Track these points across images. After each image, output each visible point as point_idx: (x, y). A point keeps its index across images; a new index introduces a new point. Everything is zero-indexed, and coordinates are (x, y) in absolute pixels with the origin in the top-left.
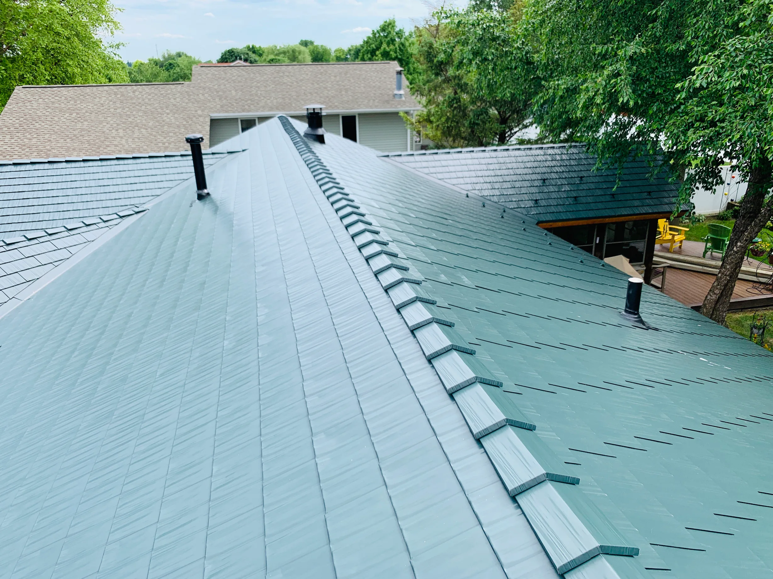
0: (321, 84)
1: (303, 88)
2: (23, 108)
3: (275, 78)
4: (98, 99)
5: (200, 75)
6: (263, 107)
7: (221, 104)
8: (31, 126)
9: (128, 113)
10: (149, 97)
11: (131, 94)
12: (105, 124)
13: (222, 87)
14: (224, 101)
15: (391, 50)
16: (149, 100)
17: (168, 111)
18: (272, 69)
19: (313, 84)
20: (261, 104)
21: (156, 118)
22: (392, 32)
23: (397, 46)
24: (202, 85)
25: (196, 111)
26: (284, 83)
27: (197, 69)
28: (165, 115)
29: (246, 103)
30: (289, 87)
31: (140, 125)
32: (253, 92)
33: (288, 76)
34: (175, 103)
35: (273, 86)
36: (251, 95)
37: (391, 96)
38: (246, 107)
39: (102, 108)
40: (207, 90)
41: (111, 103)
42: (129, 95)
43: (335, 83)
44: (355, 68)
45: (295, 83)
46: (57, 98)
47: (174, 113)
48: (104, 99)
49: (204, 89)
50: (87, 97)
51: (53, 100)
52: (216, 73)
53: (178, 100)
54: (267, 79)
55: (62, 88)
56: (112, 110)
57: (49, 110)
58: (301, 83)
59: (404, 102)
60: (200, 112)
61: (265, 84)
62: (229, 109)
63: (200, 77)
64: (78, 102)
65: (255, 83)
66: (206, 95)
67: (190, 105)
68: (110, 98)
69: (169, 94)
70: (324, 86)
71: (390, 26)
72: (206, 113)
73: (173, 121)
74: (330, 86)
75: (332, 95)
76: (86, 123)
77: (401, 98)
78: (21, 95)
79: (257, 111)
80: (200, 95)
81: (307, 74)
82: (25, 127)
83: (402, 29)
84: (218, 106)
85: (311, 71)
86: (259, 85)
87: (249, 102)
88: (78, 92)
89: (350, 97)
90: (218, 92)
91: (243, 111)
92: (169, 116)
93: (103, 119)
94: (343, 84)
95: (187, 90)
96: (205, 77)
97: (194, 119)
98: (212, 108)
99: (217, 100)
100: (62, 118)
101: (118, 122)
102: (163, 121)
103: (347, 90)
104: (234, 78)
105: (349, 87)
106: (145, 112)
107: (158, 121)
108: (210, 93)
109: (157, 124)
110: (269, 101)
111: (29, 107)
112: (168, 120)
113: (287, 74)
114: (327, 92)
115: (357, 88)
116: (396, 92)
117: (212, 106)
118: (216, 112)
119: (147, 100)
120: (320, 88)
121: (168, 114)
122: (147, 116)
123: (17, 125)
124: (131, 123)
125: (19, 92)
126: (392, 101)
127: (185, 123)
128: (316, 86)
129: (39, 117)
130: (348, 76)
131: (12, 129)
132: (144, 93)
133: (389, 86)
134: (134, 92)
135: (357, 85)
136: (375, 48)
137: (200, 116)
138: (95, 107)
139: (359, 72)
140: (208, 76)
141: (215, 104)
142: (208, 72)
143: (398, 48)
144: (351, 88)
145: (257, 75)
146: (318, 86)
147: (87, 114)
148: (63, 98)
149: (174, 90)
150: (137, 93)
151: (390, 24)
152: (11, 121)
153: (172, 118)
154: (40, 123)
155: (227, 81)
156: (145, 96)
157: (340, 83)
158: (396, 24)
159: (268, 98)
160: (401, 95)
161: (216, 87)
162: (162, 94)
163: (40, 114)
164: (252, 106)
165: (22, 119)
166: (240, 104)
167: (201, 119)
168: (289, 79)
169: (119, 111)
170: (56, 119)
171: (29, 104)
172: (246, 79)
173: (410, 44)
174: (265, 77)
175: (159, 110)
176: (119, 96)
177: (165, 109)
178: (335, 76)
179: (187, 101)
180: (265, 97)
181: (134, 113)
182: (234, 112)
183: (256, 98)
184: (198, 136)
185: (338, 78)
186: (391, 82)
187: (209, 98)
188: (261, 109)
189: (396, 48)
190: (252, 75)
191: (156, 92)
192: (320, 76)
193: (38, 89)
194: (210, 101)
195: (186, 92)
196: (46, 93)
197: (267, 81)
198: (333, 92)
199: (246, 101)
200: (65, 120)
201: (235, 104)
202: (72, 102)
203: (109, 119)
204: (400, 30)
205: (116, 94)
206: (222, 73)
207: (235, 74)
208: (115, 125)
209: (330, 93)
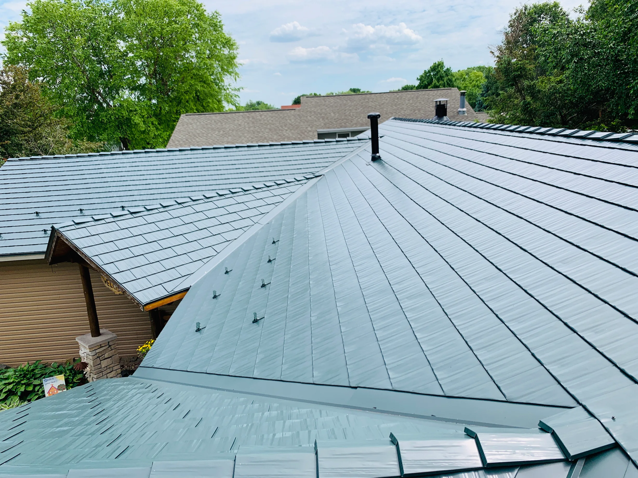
0: (398, 106)
1: (385, 109)
2: (187, 129)
3: (362, 103)
4: (236, 122)
5: (306, 103)
6: (356, 124)
7: (324, 123)
8: (194, 140)
9: (259, 130)
10: (272, 119)
11: (259, 118)
12: (243, 138)
13: (323, 111)
14: (326, 121)
15: (440, 85)
16: (272, 121)
17: (286, 128)
18: (359, 97)
19: (392, 106)
20: (354, 122)
21: (278, 133)
22: (441, 71)
23: (445, 81)
24: (309, 110)
25: (307, 128)
26: (370, 107)
27: (304, 99)
28: (285, 131)
29: (342, 122)
30: (373, 109)
31: (267, 138)
32: (346, 114)
33: (372, 101)
34: (290, 123)
35: (362, 109)
36: (346, 116)
37: (455, 113)
38: (343, 124)
39: (240, 127)
40: (313, 113)
41: (246, 124)
42: (258, 118)
43: (408, 105)
44: (423, 93)
45: (378, 106)
46: (209, 121)
47: (291, 130)
48: (241, 121)
49: (311, 112)
50: (229, 120)
51: (206, 123)
52: (318, 101)
53: (293, 120)
54: (357, 104)
55: (212, 115)
56: (247, 128)
57: (204, 129)
58: (382, 106)
59: (467, 117)
60: (309, 129)
61: (355, 108)
62: (331, 126)
63: (306, 105)
64: (224, 124)
65: (348, 107)
66: (312, 117)
67: (302, 124)
68: (245, 121)
69: (285, 117)
70: (401, 107)
71: (439, 67)
72: (314, 129)
73: (291, 135)
74: (406, 107)
75: (408, 113)
76: (230, 137)
77: (464, 114)
78: (185, 120)
79: (352, 127)
80: (308, 117)
81: (387, 100)
82: (190, 141)
83: (449, 68)
84: (323, 124)
85: (388, 98)
86: (351, 108)
87: (345, 120)
88: (223, 117)
89: (423, 115)
90: (321, 114)
91: (341, 127)
92: (287, 132)
93: (241, 135)
94: (416, 105)
95: (298, 113)
96: (310, 104)
97: (306, 133)
98: (318, 126)
99: (321, 120)
100: (214, 135)
101: (252, 136)
102: (284, 135)
103: (419, 110)
104: (331, 104)
105: (420, 107)
106: (270, 130)
107: (280, 135)
108: (315, 115)
109: (280, 137)
110: (359, 120)
111: (191, 128)
112: (287, 135)
113: (371, 100)
114: (403, 111)
115: (427, 108)
116: (460, 109)
117: (318, 124)
118: (321, 128)
119: (270, 121)
120: (397, 109)
121: (286, 130)
122: (272, 132)
123: (184, 140)
124: (261, 137)
125: (184, 118)
126: (457, 116)
127: (299, 136)
128: (395, 107)
129: (198, 134)
130: (419, 99)
131: (181, 142)
132: (268, 116)
133: (453, 106)
134: (261, 116)
135: (426, 106)
136: (427, 83)
137: (310, 131)
138: (235, 127)
139: (427, 97)
140: (312, 103)
141: (320, 123)
142: (312, 100)
143: (446, 83)
144: (423, 108)
145: (349, 101)
146: (396, 108)
147: (231, 131)
148: (213, 121)
149: (289, 114)
150: (263, 117)
151: (439, 65)
152: (180, 137)
153: (290, 133)
154: (199, 138)
155: (327, 106)
156: (269, 118)
157: (413, 104)
158: (444, 64)
159: (359, 117)
160: (464, 111)
161: (319, 111)
162: (281, 117)
163: (199, 132)
164: (347, 124)
165: (187, 136)
166: (338, 122)
167: (311, 133)
168: (373, 104)
169: (252, 129)
170: (209, 135)
171: (190, 126)
172: (341, 105)
173: (455, 80)
174: (355, 102)
175: (280, 128)
176: (251, 119)
177: (284, 127)
178: (409, 100)
179: (299, 121)
180: (356, 117)
181: (263, 130)
182: (334, 128)
183: (350, 118)
184: (377, 114)
185: (411, 102)
186: (454, 102)
187: (315, 119)
188: (354, 125)
189: (445, 83)
190: (345, 102)
191: (276, 115)
192: (396, 100)
193: (196, 116)
194: (316, 121)
195: (298, 115)
196: (202, 119)
197: (357, 105)
198: (409, 111)
199: (342, 120)
200: (215, 136)
201: (334, 123)
202: (220, 124)
203: (246, 134)
204: (448, 69)
205: (248, 117)
206: (323, 101)
207: (332, 102)
208: (250, 139)
209: (406, 112)
